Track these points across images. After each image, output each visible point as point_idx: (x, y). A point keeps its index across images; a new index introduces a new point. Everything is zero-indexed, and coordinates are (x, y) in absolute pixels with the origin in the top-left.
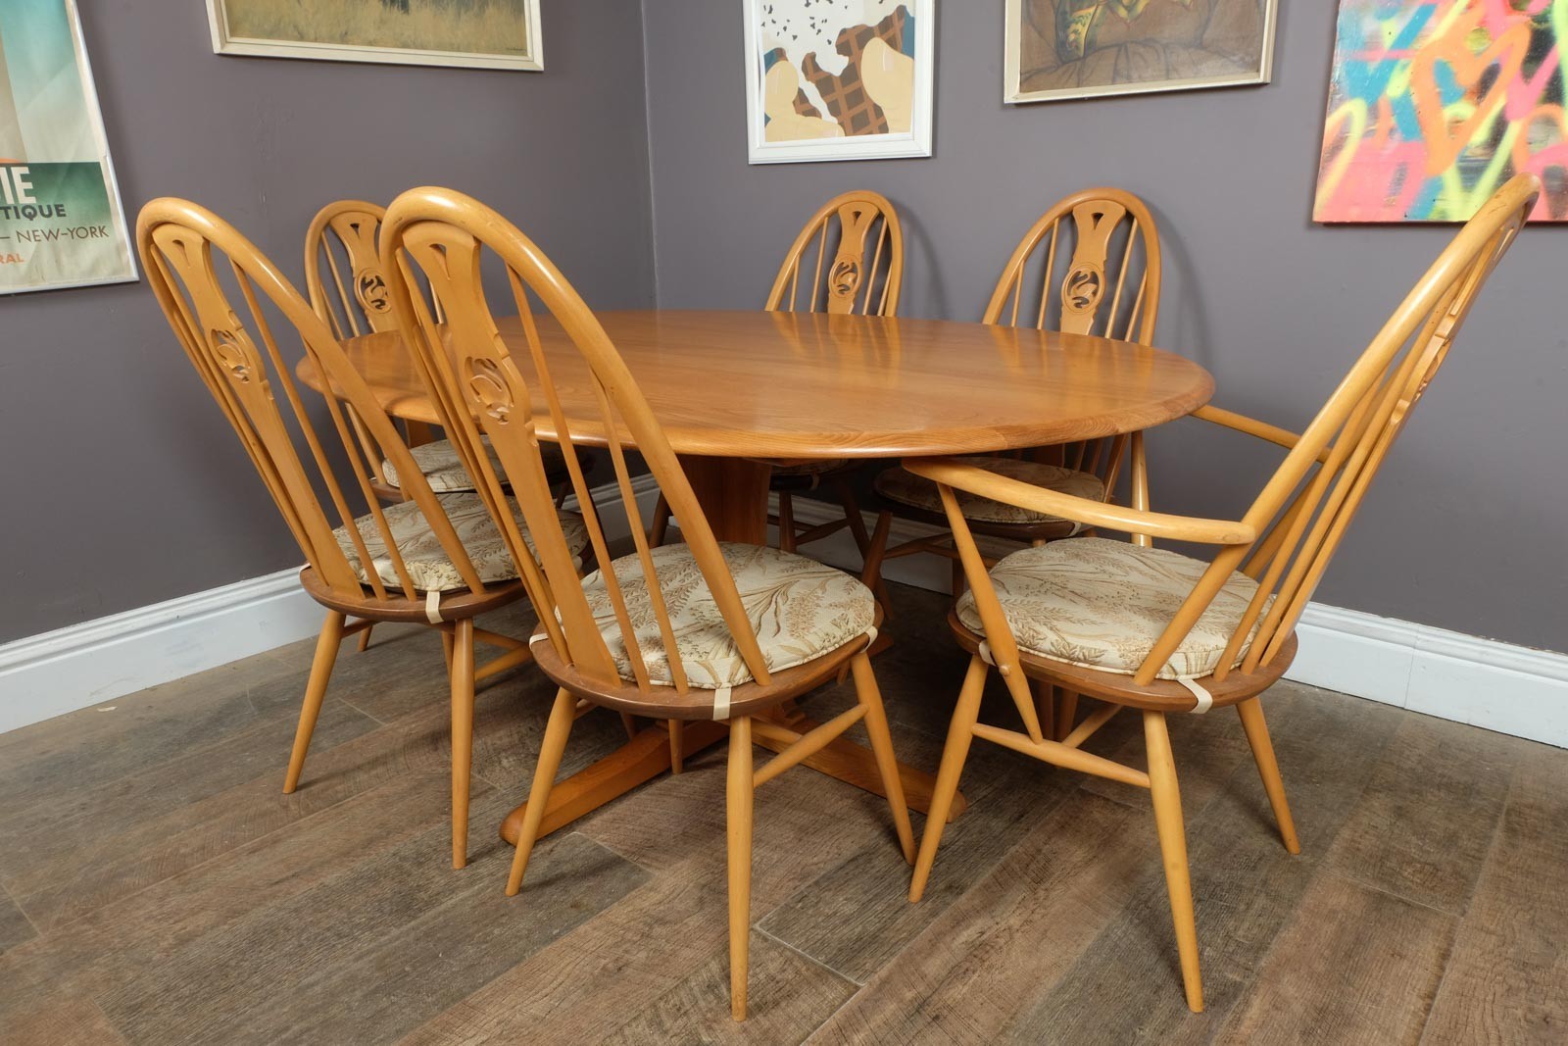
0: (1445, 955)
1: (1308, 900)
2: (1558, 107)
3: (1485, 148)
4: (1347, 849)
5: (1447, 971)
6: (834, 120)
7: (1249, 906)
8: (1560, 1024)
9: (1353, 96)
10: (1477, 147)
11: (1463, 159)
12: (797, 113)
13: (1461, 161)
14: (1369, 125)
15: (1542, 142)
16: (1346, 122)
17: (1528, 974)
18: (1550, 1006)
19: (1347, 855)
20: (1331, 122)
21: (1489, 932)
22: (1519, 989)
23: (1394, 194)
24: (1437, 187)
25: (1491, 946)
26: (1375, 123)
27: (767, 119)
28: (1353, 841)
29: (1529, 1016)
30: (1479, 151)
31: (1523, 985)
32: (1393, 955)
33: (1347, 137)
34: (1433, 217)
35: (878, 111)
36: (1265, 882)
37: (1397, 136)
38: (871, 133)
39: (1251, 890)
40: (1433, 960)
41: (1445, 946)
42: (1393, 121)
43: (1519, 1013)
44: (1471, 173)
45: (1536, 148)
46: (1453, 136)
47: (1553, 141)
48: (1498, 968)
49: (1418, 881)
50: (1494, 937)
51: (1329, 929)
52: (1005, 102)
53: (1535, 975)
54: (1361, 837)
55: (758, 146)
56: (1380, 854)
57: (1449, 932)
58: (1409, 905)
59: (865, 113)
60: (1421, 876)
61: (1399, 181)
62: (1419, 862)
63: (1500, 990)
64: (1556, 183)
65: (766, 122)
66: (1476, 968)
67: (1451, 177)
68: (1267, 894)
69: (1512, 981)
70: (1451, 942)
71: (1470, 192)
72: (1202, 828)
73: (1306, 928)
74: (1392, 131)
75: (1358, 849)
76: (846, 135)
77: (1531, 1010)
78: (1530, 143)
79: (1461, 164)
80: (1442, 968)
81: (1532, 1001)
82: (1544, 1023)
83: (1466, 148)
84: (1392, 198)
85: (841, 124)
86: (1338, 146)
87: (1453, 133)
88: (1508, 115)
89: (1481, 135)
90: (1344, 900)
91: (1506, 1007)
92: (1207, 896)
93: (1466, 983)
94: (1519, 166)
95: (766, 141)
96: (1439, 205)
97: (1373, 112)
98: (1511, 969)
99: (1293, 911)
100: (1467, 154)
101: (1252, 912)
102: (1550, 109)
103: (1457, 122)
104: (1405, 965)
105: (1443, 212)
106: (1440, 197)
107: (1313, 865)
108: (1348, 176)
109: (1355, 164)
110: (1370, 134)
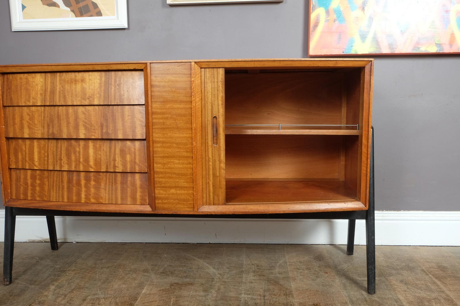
6: (68, 9)
9: (320, 7)
12: (43, 5)
13: (360, 32)
16: (318, 17)
20: (313, 16)
23: (338, 44)
24: (352, 41)
26: (327, 18)
27: (24, 7)
30: (366, 28)
33: (319, 22)
34: (353, 52)
35: (95, 6)
37: (337, 22)
38: (92, 16)
42: (335, 16)
52: (167, 3)
55: (18, 21)
59: (87, 6)
61: (339, 39)
65: (23, 10)
67: (357, 38)
71: (364, 42)
76: (76, 17)
83: (361, 27)
85: (73, 11)
86: (316, 25)
87: (356, 22)
88: (373, 16)
89: (365, 22)
95: (24, 18)
96: (354, 48)
97: (328, 12)
100: (361, 29)
103: (357, 17)
105: (356, 50)
106: (354, 45)
108: (321, 37)
109: (323, 32)
110: (327, 21)
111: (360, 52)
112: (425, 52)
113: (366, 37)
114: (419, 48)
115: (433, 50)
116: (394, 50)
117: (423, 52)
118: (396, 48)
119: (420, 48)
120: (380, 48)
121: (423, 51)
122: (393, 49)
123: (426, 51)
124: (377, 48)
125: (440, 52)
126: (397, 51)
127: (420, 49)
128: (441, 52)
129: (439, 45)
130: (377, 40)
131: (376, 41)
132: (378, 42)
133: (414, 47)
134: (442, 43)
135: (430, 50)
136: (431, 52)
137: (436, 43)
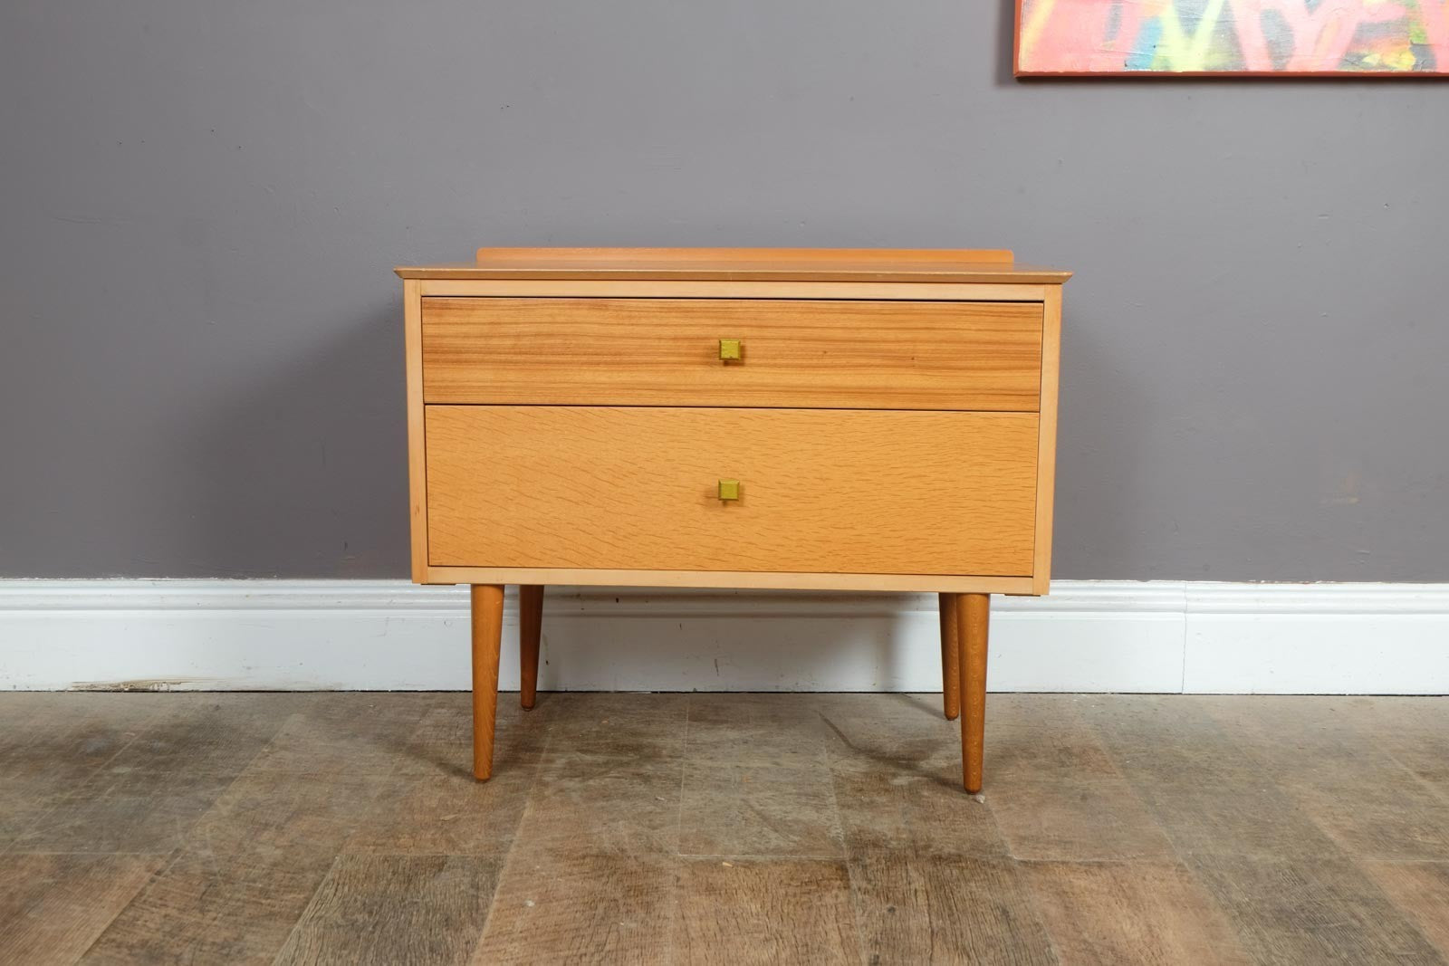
19: (1353, 840)
24: (1156, 31)
28: (1336, 825)
34: (1158, 67)
39: (1333, 902)
61: (1116, 20)
67: (1170, 19)
71: (1190, 37)
84: (1112, 40)
90: (1416, 881)
94: (1238, 9)
96: (1161, 51)
99: (1398, 909)
105: (1165, 59)
106: (1160, 42)
111: (1180, 67)
112: (1379, 71)
113: (1197, 19)
114: (1360, 57)
115: (1404, 63)
116: (1284, 61)
117: (1372, 71)
118: (1291, 56)
119: (1365, 56)
120: (1240, 54)
121: (1373, 68)
122: (1281, 57)
123: (1384, 66)
124: (1232, 55)
125: (1424, 70)
126: (1292, 67)
127: (1367, 60)
128: (1427, 70)
129: (1420, 49)
130: (1231, 30)
131: (1228, 31)
132: (1234, 34)
133: (1347, 54)
134: (1431, 43)
135: (1395, 65)
136: (1394, 71)
137: (1412, 43)
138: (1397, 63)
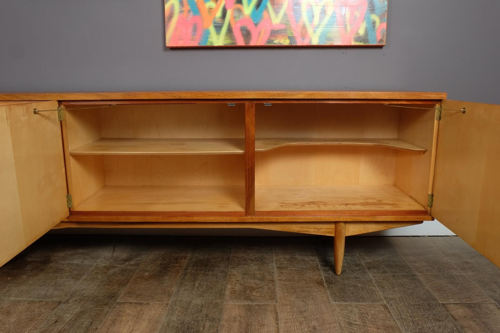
0: (277, 319)
1: (225, 316)
2: (241, 5)
3: (221, 19)
4: (232, 292)
5: (280, 324)
7: (204, 327)
8: (318, 328)
10: (219, 18)
11: (215, 23)
13: (215, 24)
14: (180, 9)
15: (238, 17)
16: (172, 7)
17: (303, 315)
18: (314, 323)
19: (232, 294)
20: (167, 6)
21: (286, 305)
22: (303, 321)
23: (194, 36)
24: (208, 33)
25: (289, 310)
26: (182, 8)
28: (232, 288)
29: (309, 329)
30: (219, 20)
31: (303, 319)
32: (261, 326)
33: (174, 13)
34: (208, 44)
36: (207, 315)
37: (191, 13)
39: (202, 320)
40: (274, 322)
41: (276, 316)
42: (189, 7)
43: (306, 329)
44: (218, 28)
45: (237, 20)
46: (210, 14)
47: (241, 17)
48: (294, 317)
49: (259, 295)
50: (289, 306)
51: (237, 324)
53: (305, 314)
54: (234, 286)
56: (243, 290)
57: (275, 310)
58: (259, 305)
60: (259, 293)
61: (195, 30)
62: (257, 289)
63: (297, 324)
64: (245, 32)
66: (288, 319)
67: (212, 29)
68: (209, 320)
69: (300, 319)
70: (276, 313)
71: (219, 35)
72: (175, 302)
73: (228, 328)
74: (189, 11)
75: (235, 291)
77: (309, 327)
78: (235, 18)
79: (214, 24)
80: (278, 324)
81: (308, 324)
82: (314, 330)
83: (215, 19)
84: (194, 37)
86: (171, 16)
87: (210, 13)
88: (227, 7)
89: (219, 14)
90: (237, 311)
91: (302, 329)
92: (186, 330)
93: (287, 326)
94: (233, 26)
96: (210, 40)
97: (181, 4)
98: (298, 315)
99: (221, 323)
100: (216, 21)
101: (206, 329)
102: (239, 6)
103: (211, 9)
104: (266, 327)
105: (211, 42)
106: (209, 37)
107: (222, 302)
108: (176, 29)
109: (178, 23)
110: (181, 12)
111: (216, 44)
114: (272, 41)
115: (286, 42)
117: (277, 45)
118: (251, 41)
119: (274, 40)
120: (235, 40)
122: (248, 41)
123: (280, 43)
124: (231, 40)
127: (275, 41)
128: (294, 45)
129: (291, 38)
133: (268, 40)
134: (295, 36)
135: (283, 43)
136: (284, 45)
137: (288, 36)
138: (285, 42)
